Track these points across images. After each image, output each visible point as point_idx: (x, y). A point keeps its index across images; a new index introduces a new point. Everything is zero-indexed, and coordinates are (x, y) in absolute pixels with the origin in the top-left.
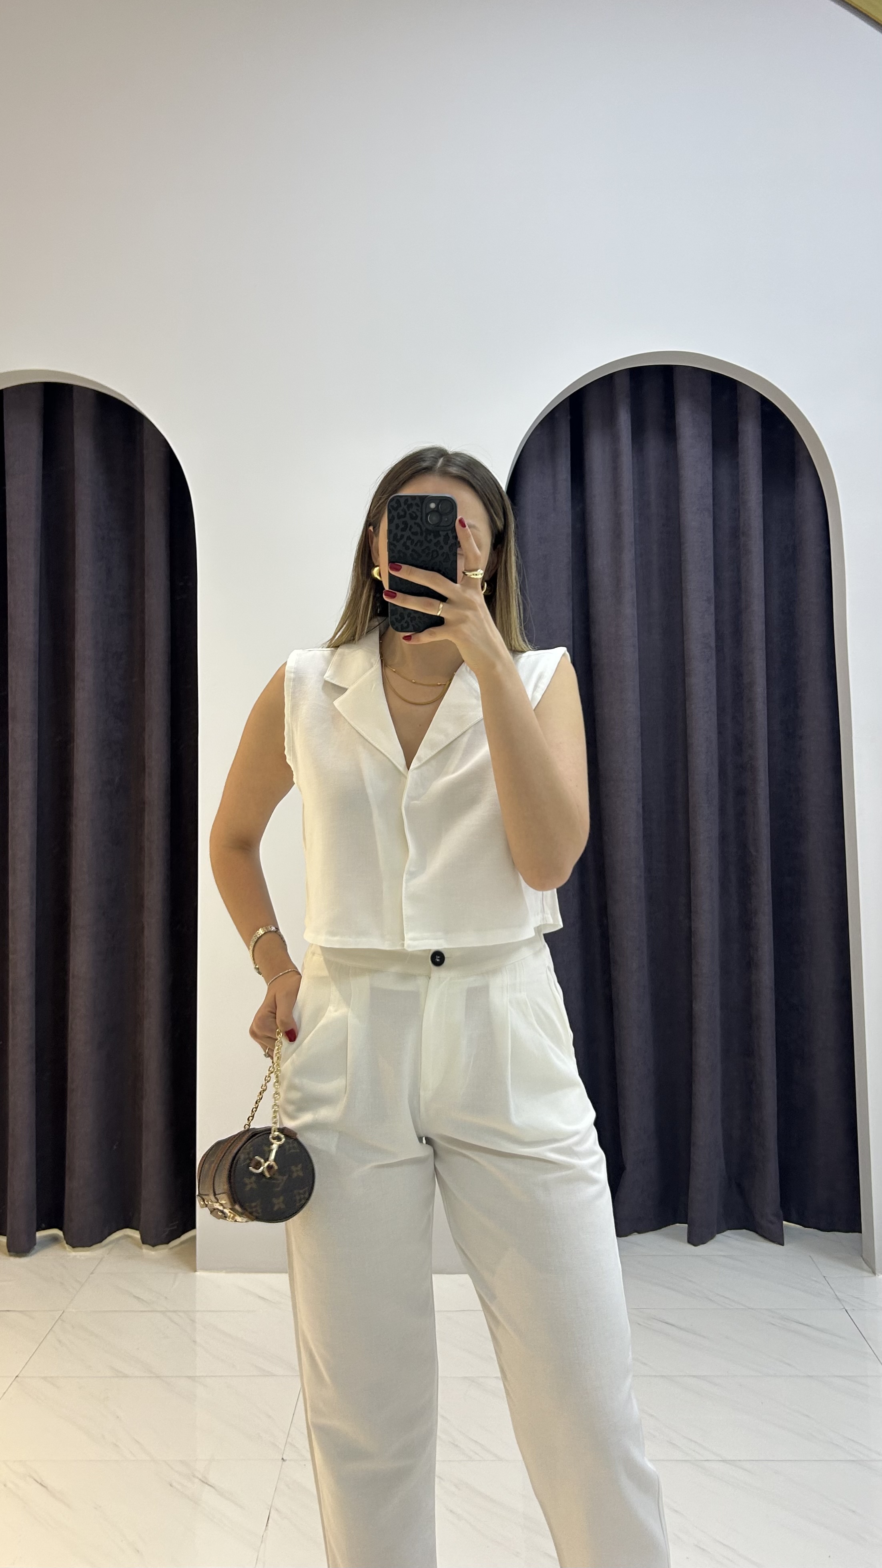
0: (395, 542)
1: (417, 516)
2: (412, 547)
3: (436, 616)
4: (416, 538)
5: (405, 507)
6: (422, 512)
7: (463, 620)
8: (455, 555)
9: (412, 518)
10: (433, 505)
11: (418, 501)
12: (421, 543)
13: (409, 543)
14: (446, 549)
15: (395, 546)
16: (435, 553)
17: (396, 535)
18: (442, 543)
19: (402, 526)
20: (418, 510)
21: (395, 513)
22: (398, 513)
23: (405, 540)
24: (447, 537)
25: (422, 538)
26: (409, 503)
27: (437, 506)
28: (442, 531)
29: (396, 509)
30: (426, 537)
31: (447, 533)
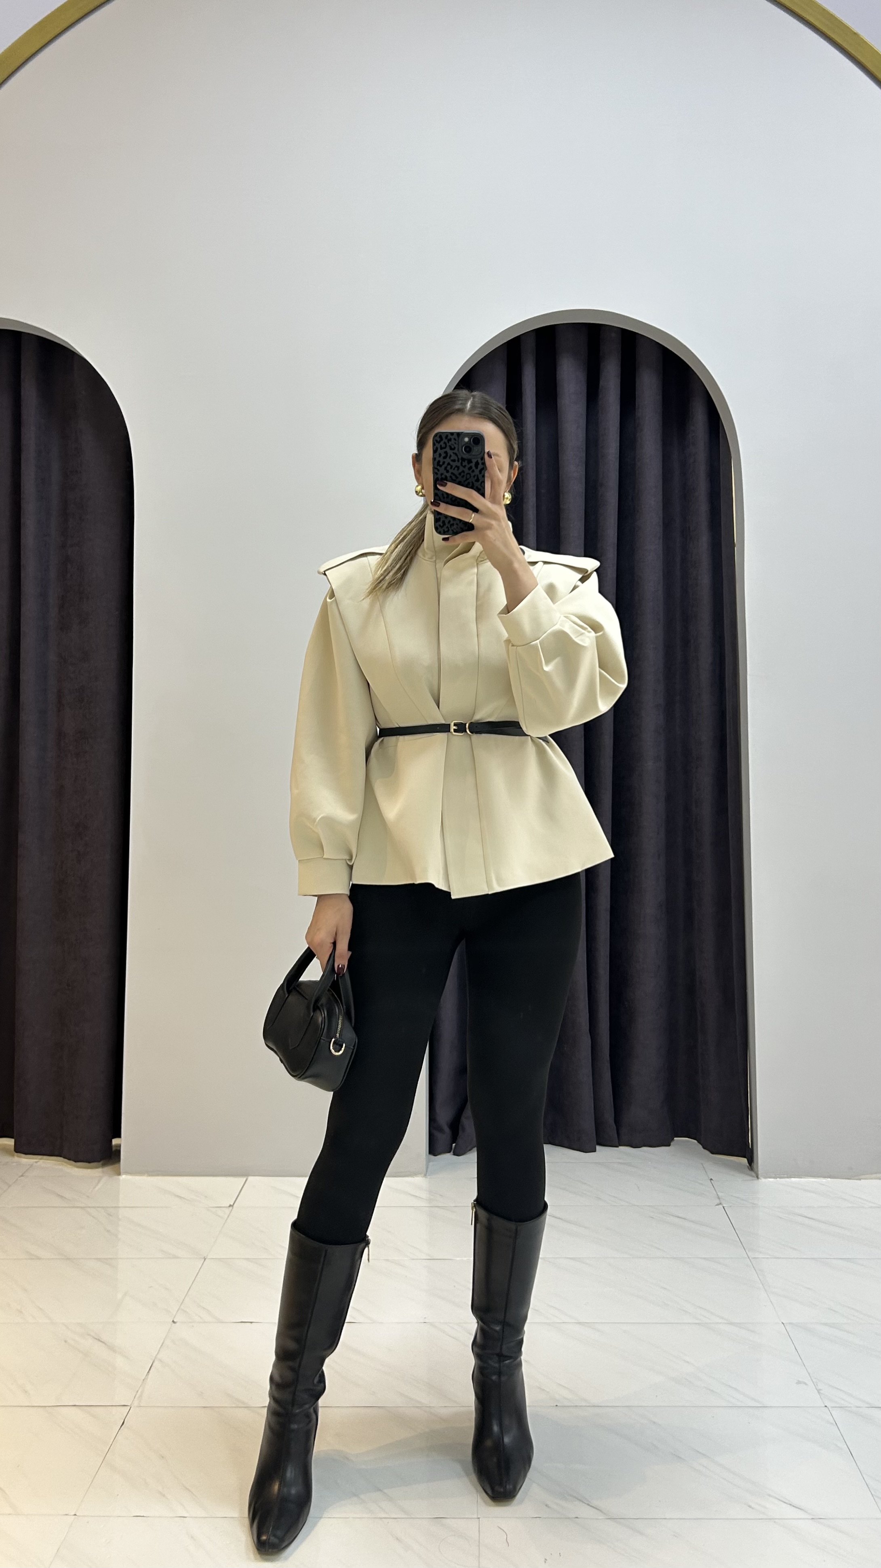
0: (438, 467)
1: (455, 448)
2: (451, 471)
3: (468, 523)
4: (454, 464)
5: (446, 441)
6: (458, 445)
7: (489, 527)
8: (484, 476)
9: (451, 449)
10: (466, 439)
11: (455, 436)
12: (458, 468)
13: (449, 467)
14: (477, 472)
15: (438, 470)
16: (468, 476)
17: (439, 462)
18: (474, 468)
19: (443, 455)
20: (455, 443)
21: (438, 445)
22: (441, 446)
23: (446, 466)
24: (477, 464)
25: (459, 464)
26: (449, 438)
27: (470, 440)
28: (474, 459)
29: (439, 442)
30: (462, 464)
31: (477, 461)
